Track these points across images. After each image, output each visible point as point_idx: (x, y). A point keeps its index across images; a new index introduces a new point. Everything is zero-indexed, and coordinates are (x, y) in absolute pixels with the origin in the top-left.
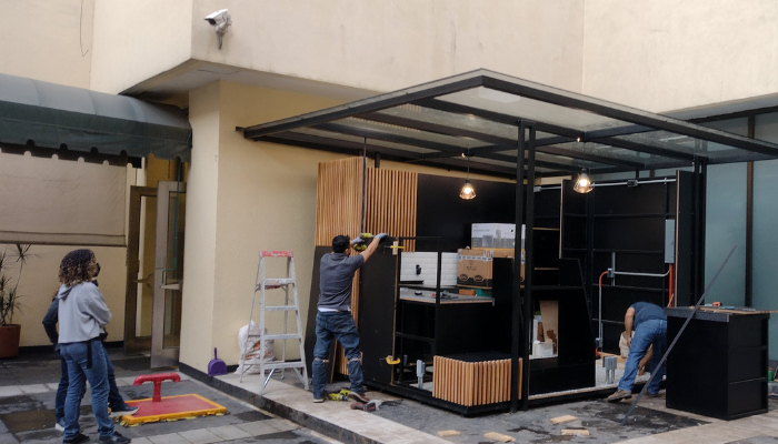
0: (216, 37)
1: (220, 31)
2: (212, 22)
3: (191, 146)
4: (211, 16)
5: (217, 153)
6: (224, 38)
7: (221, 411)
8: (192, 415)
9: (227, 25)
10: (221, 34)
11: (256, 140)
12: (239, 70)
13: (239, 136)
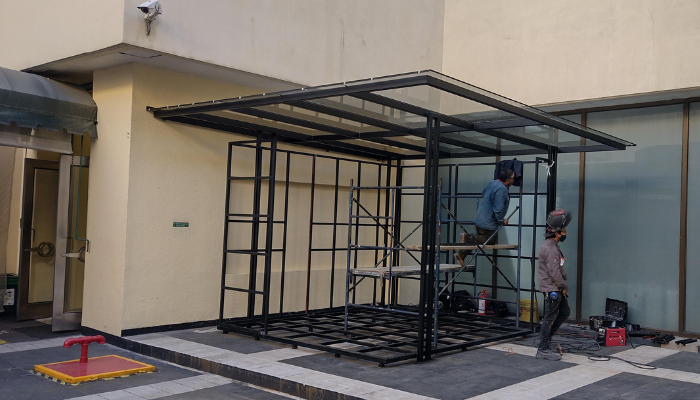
0: (144, 24)
1: (150, 18)
2: (145, 10)
3: (96, 123)
4: (145, 5)
5: (129, 131)
6: (151, 25)
7: (151, 370)
8: (126, 373)
9: (157, 13)
10: (149, 22)
11: (164, 119)
12: (160, 54)
13: (151, 116)
